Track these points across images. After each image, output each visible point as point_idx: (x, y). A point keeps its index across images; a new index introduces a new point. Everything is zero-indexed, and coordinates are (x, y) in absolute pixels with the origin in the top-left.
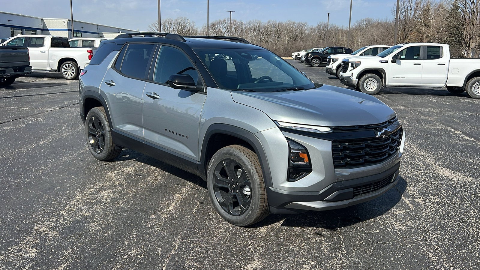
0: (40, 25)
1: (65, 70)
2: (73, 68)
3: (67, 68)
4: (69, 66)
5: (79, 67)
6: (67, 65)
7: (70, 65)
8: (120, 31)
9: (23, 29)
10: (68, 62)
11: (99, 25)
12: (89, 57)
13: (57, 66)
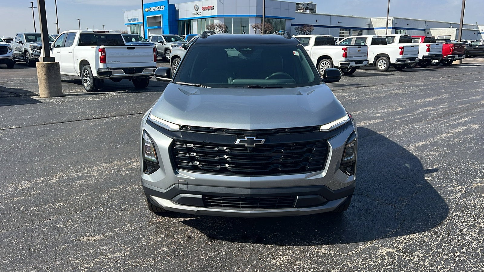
0: (367, 24)
1: (322, 67)
2: (329, 65)
3: (324, 65)
4: (325, 63)
5: (334, 64)
6: (324, 62)
7: (327, 63)
8: (452, 26)
9: (351, 29)
10: (325, 60)
11: (427, 21)
12: (343, 54)
13: (316, 63)
